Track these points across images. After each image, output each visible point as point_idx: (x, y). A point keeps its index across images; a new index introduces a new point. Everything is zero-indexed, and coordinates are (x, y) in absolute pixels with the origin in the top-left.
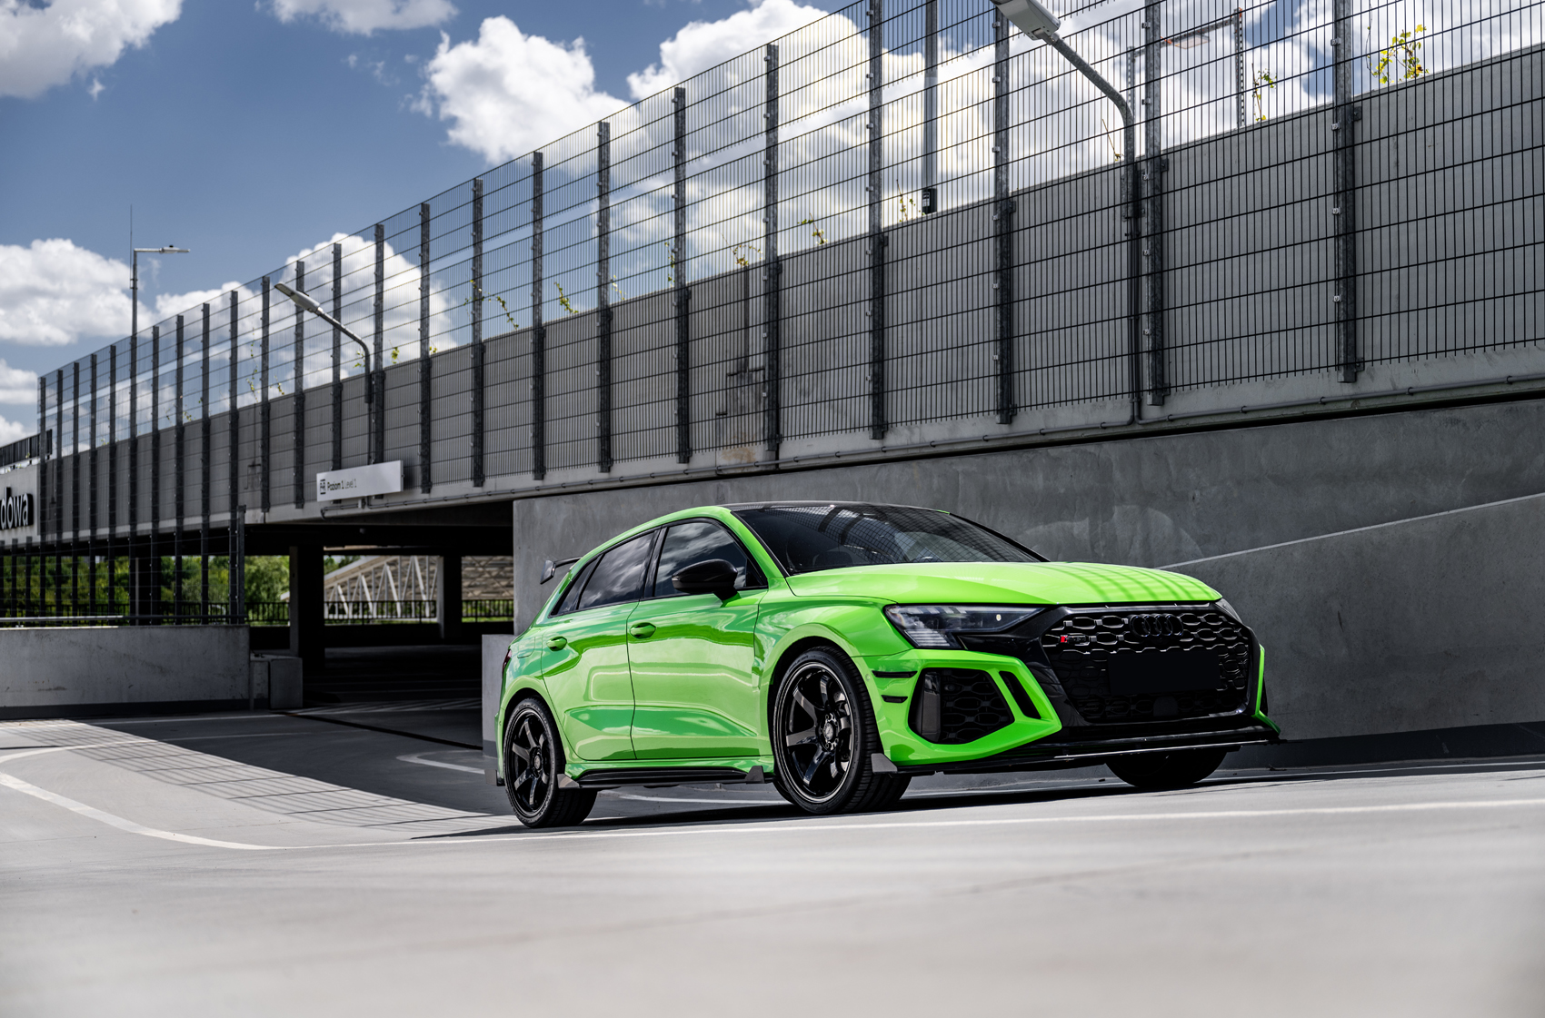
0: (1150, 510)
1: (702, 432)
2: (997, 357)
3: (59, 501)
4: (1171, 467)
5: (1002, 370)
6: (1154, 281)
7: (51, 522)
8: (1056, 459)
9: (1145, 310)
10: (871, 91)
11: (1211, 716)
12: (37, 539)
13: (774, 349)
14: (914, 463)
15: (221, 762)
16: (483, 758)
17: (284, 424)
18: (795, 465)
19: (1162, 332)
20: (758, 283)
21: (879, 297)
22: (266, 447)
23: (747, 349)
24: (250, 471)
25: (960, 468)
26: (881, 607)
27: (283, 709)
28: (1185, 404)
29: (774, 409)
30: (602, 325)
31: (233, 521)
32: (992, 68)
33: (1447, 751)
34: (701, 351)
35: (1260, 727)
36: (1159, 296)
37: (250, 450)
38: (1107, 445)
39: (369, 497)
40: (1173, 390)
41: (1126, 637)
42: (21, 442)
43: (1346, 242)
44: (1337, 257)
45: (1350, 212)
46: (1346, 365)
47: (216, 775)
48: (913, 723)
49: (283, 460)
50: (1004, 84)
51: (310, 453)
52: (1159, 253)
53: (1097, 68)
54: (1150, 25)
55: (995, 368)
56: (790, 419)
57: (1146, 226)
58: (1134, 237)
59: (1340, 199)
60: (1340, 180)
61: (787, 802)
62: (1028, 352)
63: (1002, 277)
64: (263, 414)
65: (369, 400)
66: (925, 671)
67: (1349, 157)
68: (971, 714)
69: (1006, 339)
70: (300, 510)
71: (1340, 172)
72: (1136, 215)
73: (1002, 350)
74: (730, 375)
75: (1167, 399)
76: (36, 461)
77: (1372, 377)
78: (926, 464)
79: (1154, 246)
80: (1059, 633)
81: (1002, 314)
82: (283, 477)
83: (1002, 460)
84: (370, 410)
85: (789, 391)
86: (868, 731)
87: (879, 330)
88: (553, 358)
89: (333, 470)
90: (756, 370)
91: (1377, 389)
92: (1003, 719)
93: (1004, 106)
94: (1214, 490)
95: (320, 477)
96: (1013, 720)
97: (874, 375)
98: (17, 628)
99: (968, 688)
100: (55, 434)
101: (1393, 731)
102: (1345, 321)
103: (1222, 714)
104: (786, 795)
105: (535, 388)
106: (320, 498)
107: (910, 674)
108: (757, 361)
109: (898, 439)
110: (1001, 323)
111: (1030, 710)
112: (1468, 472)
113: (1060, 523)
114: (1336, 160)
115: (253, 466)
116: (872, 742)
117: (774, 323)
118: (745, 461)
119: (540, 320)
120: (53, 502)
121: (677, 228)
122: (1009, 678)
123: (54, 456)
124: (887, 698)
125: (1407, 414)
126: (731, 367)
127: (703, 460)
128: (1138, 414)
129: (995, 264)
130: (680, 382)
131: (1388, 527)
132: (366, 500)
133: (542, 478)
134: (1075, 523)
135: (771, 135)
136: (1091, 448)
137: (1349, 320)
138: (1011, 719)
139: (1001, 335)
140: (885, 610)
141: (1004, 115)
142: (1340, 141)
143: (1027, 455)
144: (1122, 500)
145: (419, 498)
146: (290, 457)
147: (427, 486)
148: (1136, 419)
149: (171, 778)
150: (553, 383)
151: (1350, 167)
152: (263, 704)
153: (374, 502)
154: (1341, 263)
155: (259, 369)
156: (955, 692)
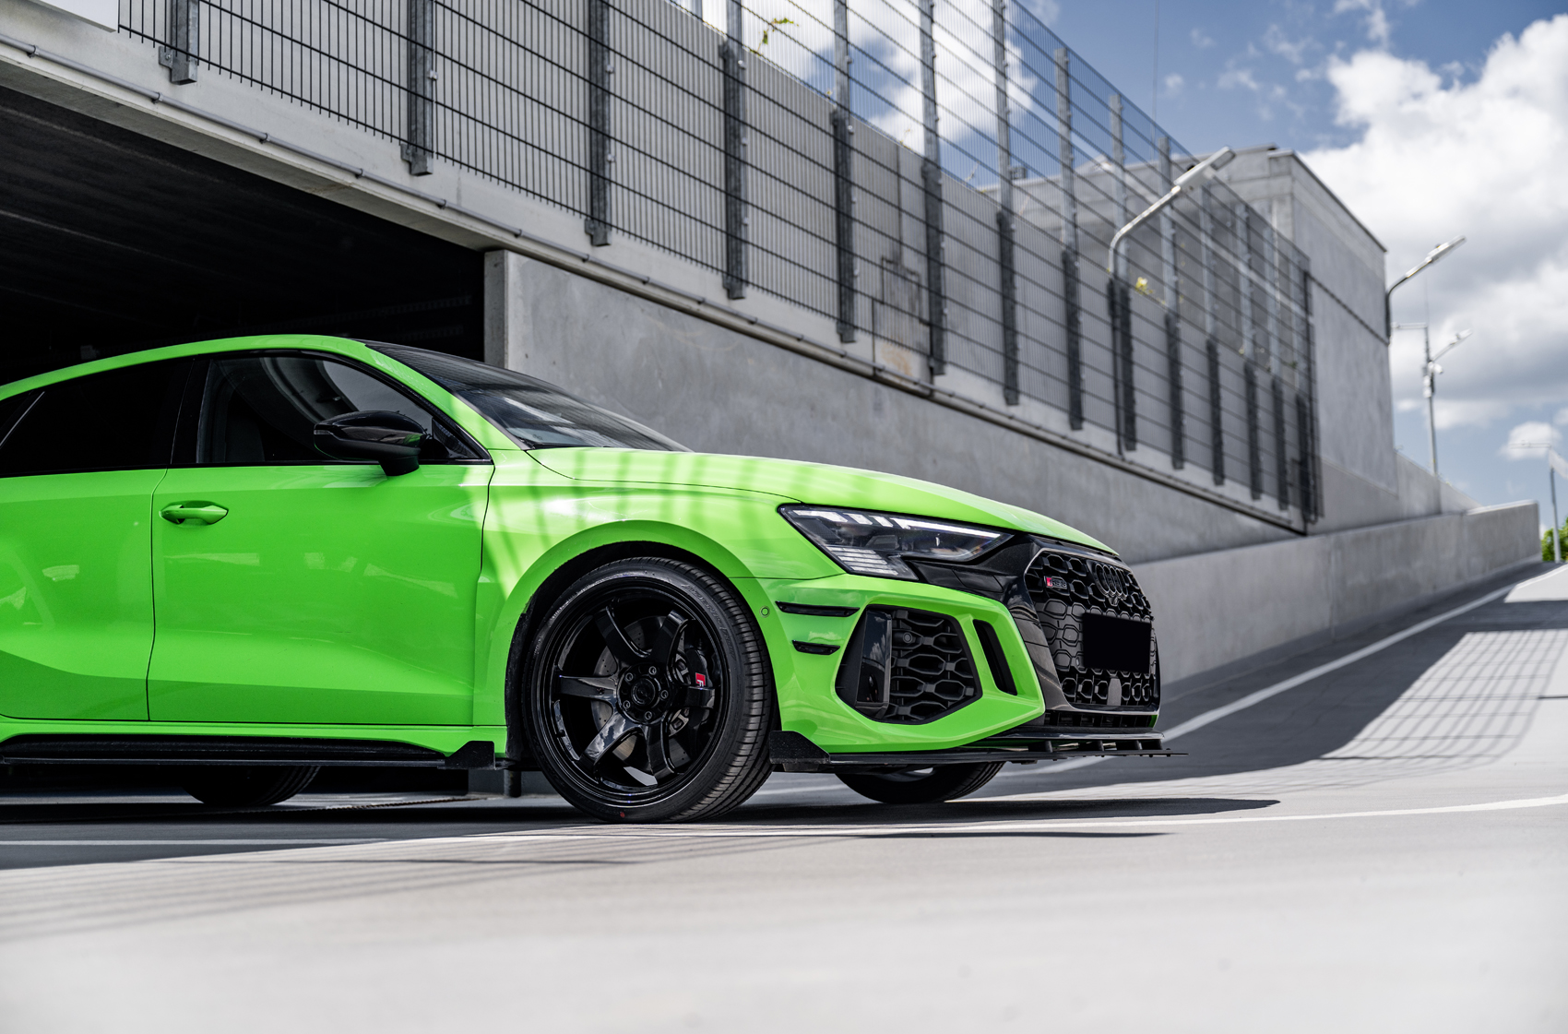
14: (1025, 438)
18: (947, 399)
25: (1049, 455)
26: (775, 506)
48: (846, 687)
66: (871, 608)
68: (930, 680)
78: (1032, 442)
83: (1068, 458)
92: (969, 691)
96: (982, 695)
99: (929, 641)
107: (845, 612)
111: (1005, 682)
118: (902, 371)
122: (984, 629)
124: (801, 646)
128: (1119, 451)
130: (837, 225)
138: (977, 693)
156: (912, 645)
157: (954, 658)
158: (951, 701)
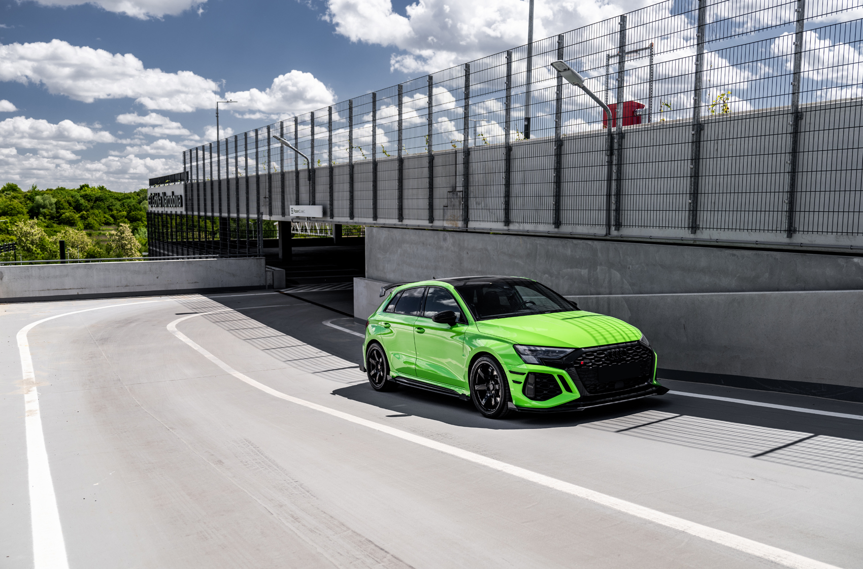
0: (612, 270)
1: (438, 213)
2: (554, 203)
3: (192, 200)
4: (621, 255)
5: (556, 208)
6: (617, 182)
7: (190, 207)
8: (576, 244)
9: (613, 194)
10: (507, 89)
11: (636, 387)
12: (184, 213)
13: (466, 185)
14: (520, 237)
15: (258, 325)
16: (354, 324)
17: (277, 184)
18: (474, 231)
19: (620, 202)
20: (461, 158)
21: (508, 171)
22: (270, 191)
23: (456, 183)
24: (264, 199)
25: (538, 242)
27: (277, 289)
28: (626, 232)
29: (466, 209)
30: (399, 165)
31: (259, 218)
32: (556, 87)
33: (723, 383)
34: (438, 181)
35: (654, 388)
36: (619, 188)
37: (264, 192)
38: (596, 242)
39: (310, 217)
40: (623, 226)
41: (606, 360)
42: (177, 174)
43: (695, 179)
44: (691, 184)
45: (697, 167)
46: (692, 228)
47: (256, 333)
48: (524, 392)
50: (560, 94)
51: (287, 197)
52: (619, 172)
53: (595, 94)
54: (620, 79)
55: (553, 207)
56: (472, 213)
57: (615, 158)
58: (610, 163)
59: (693, 162)
60: (694, 154)
62: (566, 202)
63: (557, 171)
64: (269, 179)
65: (309, 180)
66: (529, 373)
67: (698, 145)
68: (546, 390)
69: (558, 196)
70: (283, 218)
71: (694, 151)
72: (611, 154)
73: (556, 200)
74: (449, 192)
75: (620, 228)
76: (183, 183)
77: (702, 233)
78: (525, 238)
79: (618, 168)
80: (580, 360)
81: (556, 186)
82: (277, 204)
83: (555, 242)
84: (310, 183)
85: (472, 202)
86: (507, 391)
87: (508, 184)
88: (380, 175)
89: (296, 205)
90: (459, 192)
91: (704, 238)
92: (558, 392)
93: (560, 103)
94: (637, 266)
95: (291, 207)
97: (506, 201)
98: (180, 260)
99: (545, 380)
100: (189, 174)
101: (703, 372)
102: (693, 211)
103: (641, 385)
105: (373, 186)
106: (291, 215)
107: (523, 374)
108: (460, 189)
109: (514, 227)
110: (556, 189)
111: (568, 389)
112: (737, 275)
113: (576, 269)
114: (692, 146)
115: (265, 198)
116: (508, 397)
117: (467, 175)
118: (454, 226)
119: (375, 159)
120: (190, 200)
121: (429, 132)
122: (561, 377)
123: (189, 182)
124: (514, 382)
125: (715, 249)
126: (450, 190)
127: (438, 223)
128: (608, 233)
129: (554, 166)
130: (430, 192)
131: (705, 295)
132: (308, 218)
133: (376, 220)
134: (582, 270)
135: (467, 100)
136: (590, 242)
137: (694, 210)
138: (561, 392)
139: (556, 194)
140: (514, 346)
141: (560, 106)
142: (695, 138)
143: (565, 241)
144: (601, 264)
145: (330, 222)
146: (279, 197)
147: (332, 215)
149: (240, 335)
151: (698, 149)
152: (271, 287)
153: (312, 221)
154: (692, 187)
155: (267, 162)
156: (540, 381)
157: (553, 384)
158: (553, 395)
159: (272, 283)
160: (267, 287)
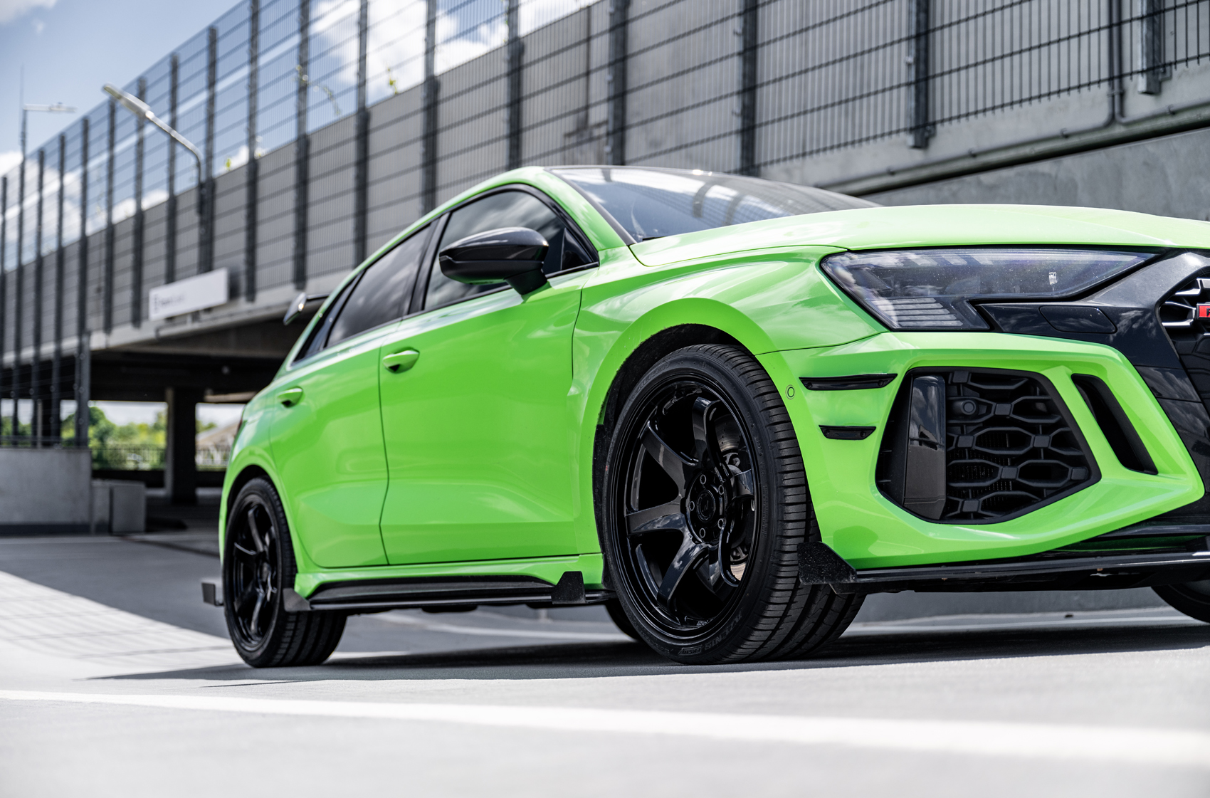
2: (911, 60)
5: (917, 77)
13: (620, 95)
17: (125, 245)
20: (602, 21)
21: (751, 9)
23: (587, 101)
24: (96, 294)
26: (817, 260)
27: (123, 534)
30: (427, 98)
31: (81, 347)
34: (537, 108)
37: (96, 273)
39: (198, 312)
40: (1177, 70)
48: (887, 480)
49: (124, 279)
51: (147, 269)
55: (908, 74)
61: (624, 638)
64: (108, 238)
65: (200, 210)
66: (913, 376)
68: (1008, 463)
69: (925, 33)
70: (136, 332)
73: (918, 50)
74: (569, 135)
75: (1167, 83)
80: (1190, 300)
82: (124, 297)
85: (637, 144)
86: (789, 500)
88: (377, 141)
89: (166, 284)
90: (598, 124)
92: (1076, 473)
95: (155, 293)
96: (1098, 477)
97: (743, 107)
99: (1004, 409)
104: (624, 625)
106: (154, 316)
107: (881, 381)
108: (600, 113)
110: (918, 15)
111: (1135, 457)
115: (99, 289)
117: (620, 61)
119: (364, 102)
122: (1091, 388)
124: (830, 432)
126: (569, 124)
128: (1119, 111)
132: (195, 315)
136: (1045, 167)
138: (1091, 475)
139: (917, 30)
140: (824, 263)
143: (951, 187)
145: (244, 310)
146: (130, 276)
147: (251, 294)
148: (1117, 117)
150: (377, 168)
152: (105, 528)
153: (204, 317)
156: (977, 416)
157: (1047, 429)
158: (1048, 488)
159: (107, 518)
160: (93, 528)
